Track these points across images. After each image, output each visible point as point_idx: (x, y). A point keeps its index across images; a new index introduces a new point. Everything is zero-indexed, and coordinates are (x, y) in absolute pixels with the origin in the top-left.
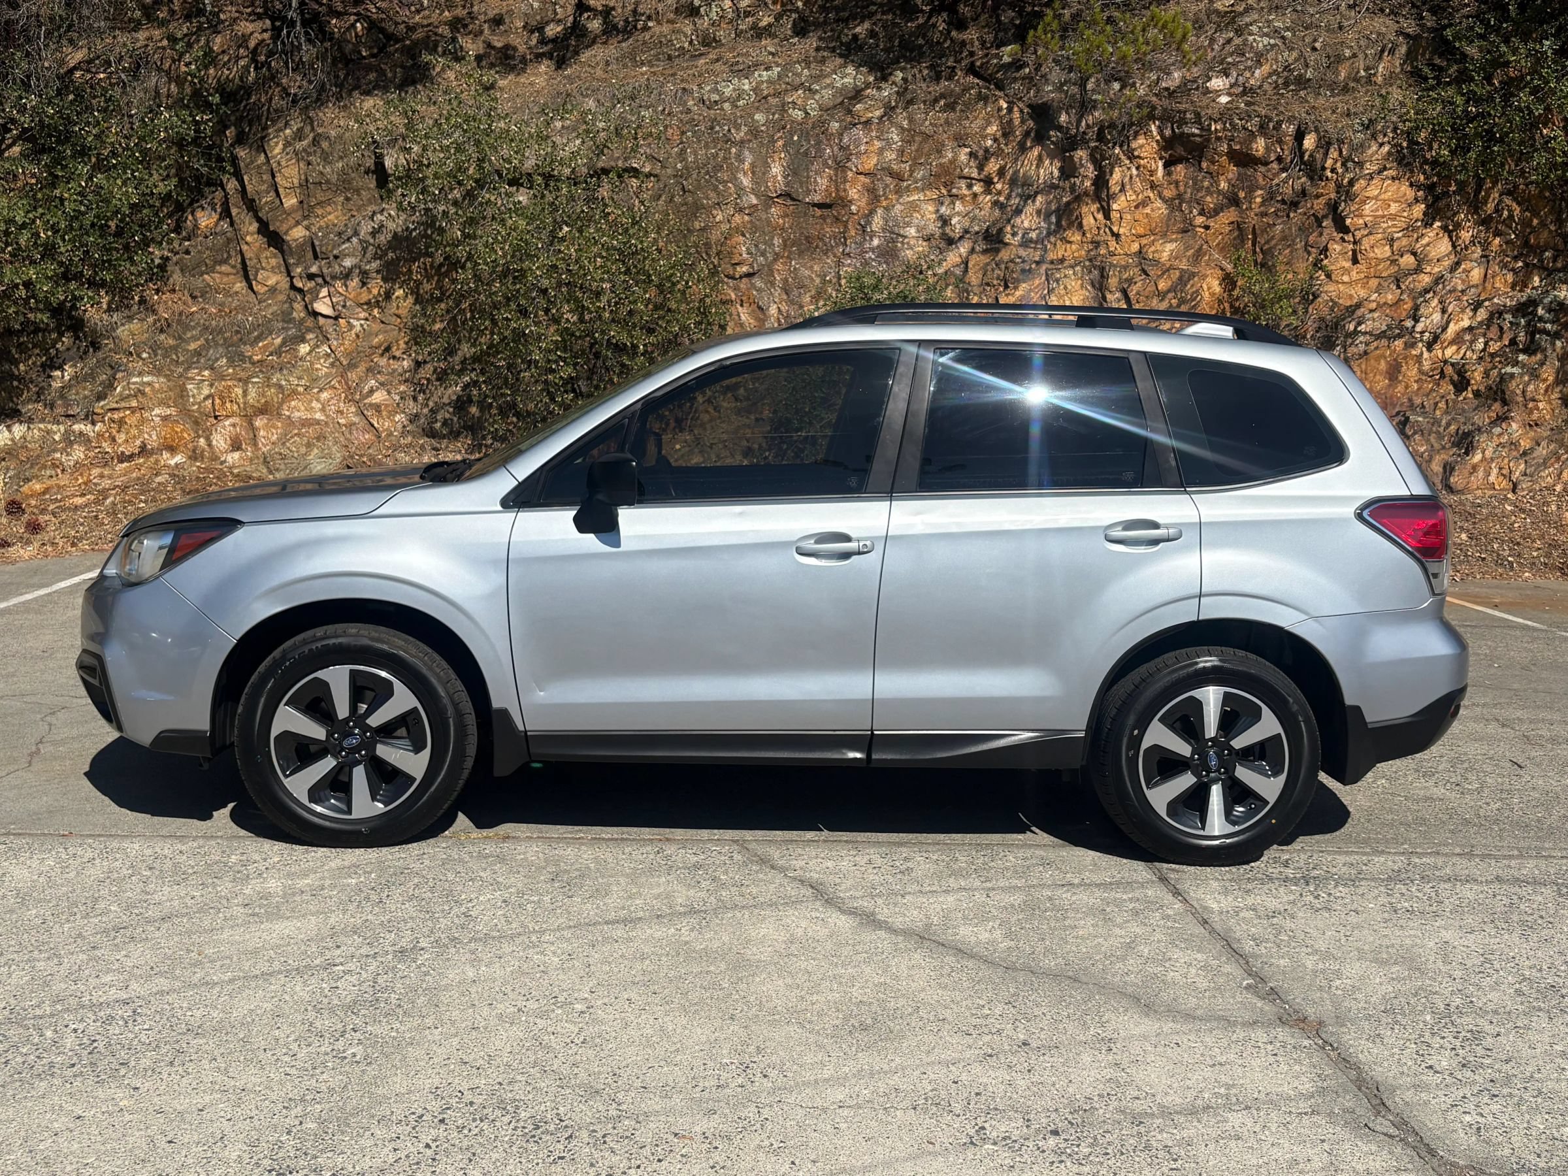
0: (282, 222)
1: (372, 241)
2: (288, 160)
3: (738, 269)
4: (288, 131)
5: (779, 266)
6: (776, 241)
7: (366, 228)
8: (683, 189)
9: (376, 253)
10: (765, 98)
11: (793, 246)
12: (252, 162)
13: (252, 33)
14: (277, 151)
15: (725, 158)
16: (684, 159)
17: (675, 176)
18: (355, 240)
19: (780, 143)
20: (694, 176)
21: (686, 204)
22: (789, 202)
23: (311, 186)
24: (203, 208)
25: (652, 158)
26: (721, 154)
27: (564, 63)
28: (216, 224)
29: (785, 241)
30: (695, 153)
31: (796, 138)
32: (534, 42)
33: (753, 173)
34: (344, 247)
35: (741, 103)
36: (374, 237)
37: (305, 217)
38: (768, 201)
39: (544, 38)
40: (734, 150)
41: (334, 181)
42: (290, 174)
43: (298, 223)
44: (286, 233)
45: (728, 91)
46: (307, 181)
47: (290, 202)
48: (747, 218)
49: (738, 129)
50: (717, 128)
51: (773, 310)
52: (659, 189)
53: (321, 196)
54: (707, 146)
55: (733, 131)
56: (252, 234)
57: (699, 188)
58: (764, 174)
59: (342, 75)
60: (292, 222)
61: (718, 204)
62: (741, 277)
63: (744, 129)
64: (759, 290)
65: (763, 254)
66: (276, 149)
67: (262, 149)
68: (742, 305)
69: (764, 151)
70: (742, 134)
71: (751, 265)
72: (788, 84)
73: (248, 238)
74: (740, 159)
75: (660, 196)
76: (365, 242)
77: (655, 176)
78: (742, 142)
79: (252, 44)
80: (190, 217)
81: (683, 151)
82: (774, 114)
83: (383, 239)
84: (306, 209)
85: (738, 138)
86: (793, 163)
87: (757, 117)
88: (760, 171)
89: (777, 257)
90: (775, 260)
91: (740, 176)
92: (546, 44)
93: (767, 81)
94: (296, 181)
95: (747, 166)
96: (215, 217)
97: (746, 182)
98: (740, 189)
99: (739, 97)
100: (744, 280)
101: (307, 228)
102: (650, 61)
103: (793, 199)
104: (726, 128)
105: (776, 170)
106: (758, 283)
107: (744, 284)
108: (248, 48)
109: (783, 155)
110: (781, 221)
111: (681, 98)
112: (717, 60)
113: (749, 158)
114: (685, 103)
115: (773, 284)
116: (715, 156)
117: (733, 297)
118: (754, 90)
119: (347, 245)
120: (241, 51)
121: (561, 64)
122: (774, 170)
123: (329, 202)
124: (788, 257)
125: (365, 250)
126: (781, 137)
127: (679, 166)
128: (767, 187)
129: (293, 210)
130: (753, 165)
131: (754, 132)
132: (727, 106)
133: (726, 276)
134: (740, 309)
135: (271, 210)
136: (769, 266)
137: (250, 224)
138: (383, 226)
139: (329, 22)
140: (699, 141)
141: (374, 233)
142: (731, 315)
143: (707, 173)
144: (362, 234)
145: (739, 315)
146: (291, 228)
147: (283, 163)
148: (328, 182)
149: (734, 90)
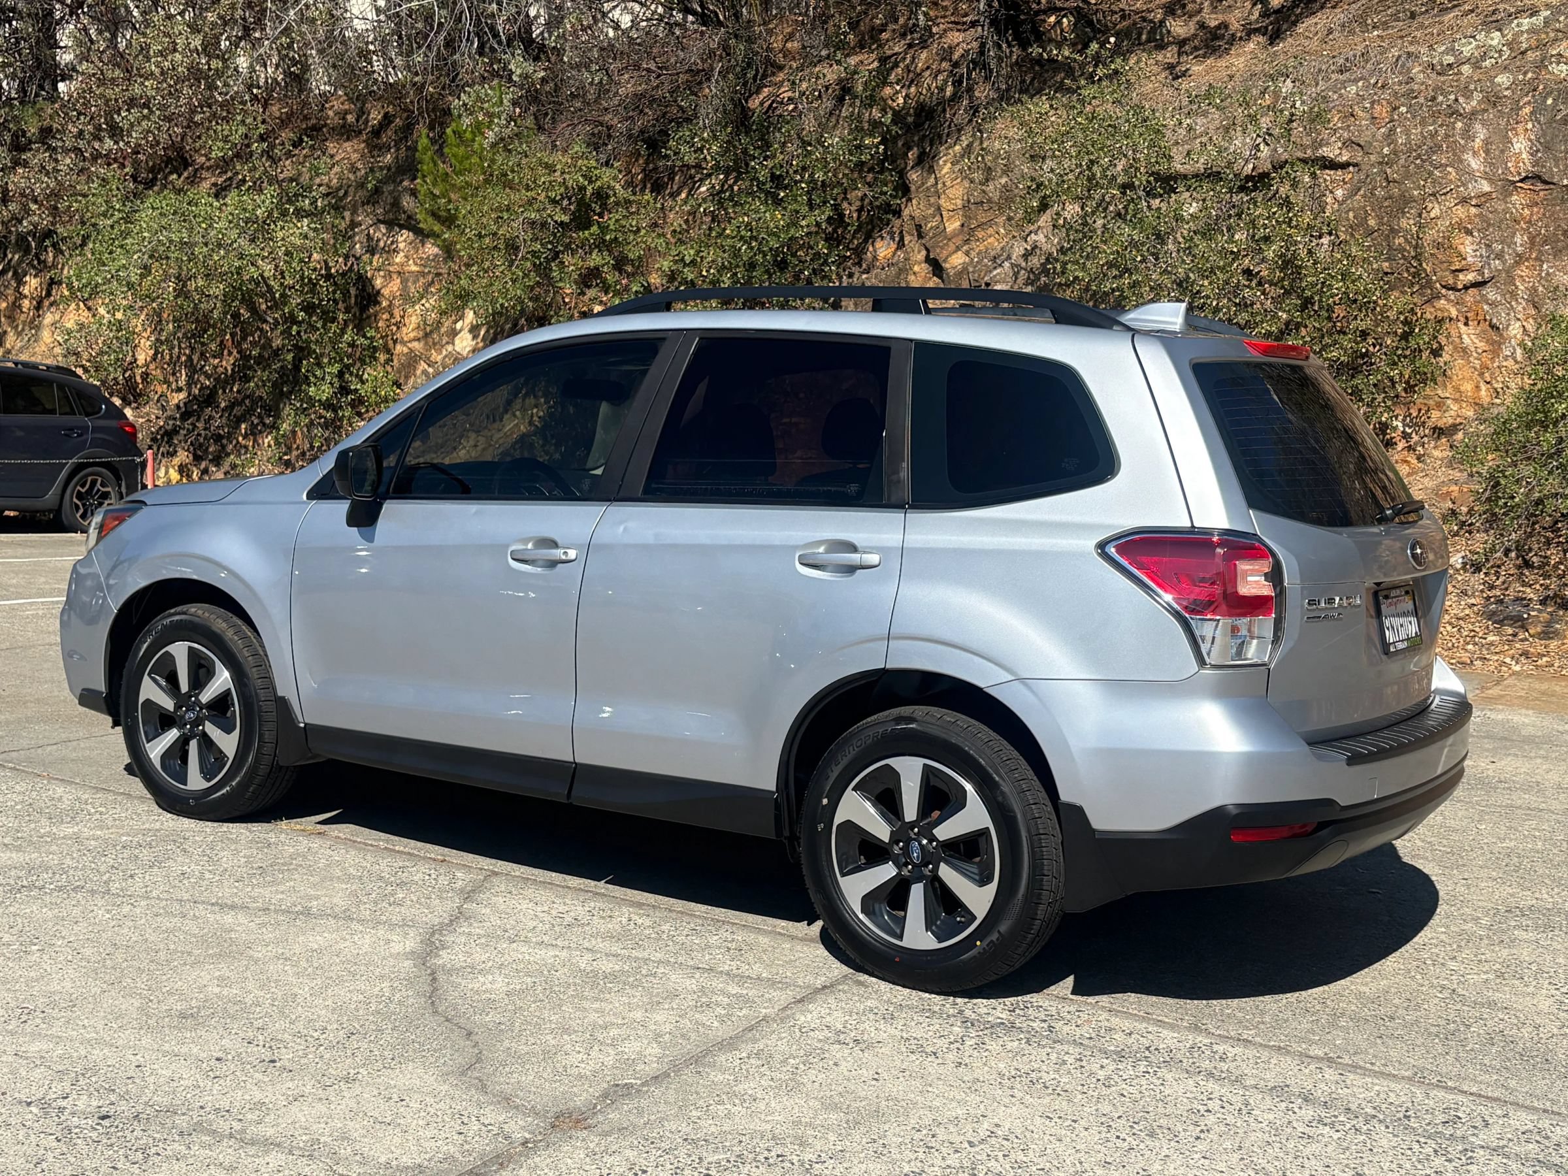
0: (942, 248)
1: (1023, 264)
2: (953, 180)
3: (1461, 276)
4: (957, 148)
5: (1523, 271)
6: (1518, 239)
7: (1018, 249)
8: (1387, 179)
9: (1029, 278)
10: (1523, 53)
11: (1545, 242)
12: (923, 184)
13: (958, 44)
14: (945, 170)
15: (1447, 136)
16: (1394, 142)
17: (1380, 163)
18: (1007, 264)
19: (1527, 110)
20: (1402, 162)
21: (1390, 198)
22: (1540, 186)
23: (973, 207)
24: (882, 238)
25: (1349, 144)
26: (1442, 132)
27: (1278, 37)
28: (894, 254)
29: (1532, 240)
30: (1407, 133)
31: (1550, 101)
32: (1256, 14)
33: (1487, 152)
34: (995, 273)
35: (1487, 63)
36: (1026, 260)
37: (967, 241)
38: (1509, 187)
39: (1268, 10)
40: (1459, 125)
41: (996, 199)
42: (955, 194)
43: (958, 249)
44: (945, 261)
45: (1468, 49)
46: (969, 201)
47: (952, 226)
48: (1473, 210)
49: (1468, 97)
50: (1440, 98)
51: (1515, 330)
52: (1359, 181)
53: (982, 217)
54: (1423, 123)
55: (1461, 100)
56: (920, 263)
57: (1407, 175)
58: (1502, 151)
59: (1028, 80)
60: (952, 247)
61: (1434, 195)
62: (1466, 288)
63: (1477, 96)
64: (1493, 304)
65: (1499, 256)
66: (945, 167)
67: (931, 170)
68: (1466, 324)
69: (1503, 123)
70: (1474, 103)
71: (1480, 271)
72: (1558, 31)
73: (916, 268)
74: (1468, 135)
75: (1359, 189)
76: (1017, 266)
77: (1355, 165)
78: (1474, 113)
79: (956, 56)
80: (871, 249)
81: (1392, 131)
82: (1525, 74)
83: (1035, 262)
84: (968, 233)
85: (1468, 108)
86: (1544, 135)
87: (1498, 80)
88: (1496, 149)
89: (1520, 259)
90: (1517, 263)
91: (1468, 157)
92: (1269, 16)
93: (1528, 31)
94: (959, 202)
95: (1478, 143)
96: (894, 246)
97: (1475, 164)
98: (1467, 174)
99: (1484, 57)
100: (1471, 291)
101: (967, 254)
102: (1385, 23)
103: (1546, 182)
104: (1452, 97)
105: (1520, 146)
106: (1491, 293)
107: (1471, 296)
108: (951, 60)
109: (1530, 126)
110: (1527, 212)
111: (1403, 66)
112: (1472, 11)
113: (1481, 133)
114: (1409, 70)
115: (1514, 295)
116: (1433, 135)
117: (1454, 313)
118: (1509, 44)
119: (999, 270)
120: (944, 64)
121: (1275, 37)
122: (1517, 146)
123: (990, 223)
124: (1536, 259)
125: (1016, 275)
126: (1529, 103)
127: (1386, 151)
128: (1507, 168)
129: (955, 235)
130: (1487, 142)
131: (1493, 99)
132: (1466, 69)
133: (1444, 287)
134: (1463, 329)
135: (935, 236)
136: (1508, 272)
137: (919, 252)
138: (1036, 247)
139: (1045, 21)
140: (1414, 117)
141: (1026, 256)
142: (1448, 337)
143: (1419, 157)
144: (1014, 257)
145: (1460, 337)
146: (950, 255)
147: (948, 184)
148: (990, 201)
149: (1478, 47)
